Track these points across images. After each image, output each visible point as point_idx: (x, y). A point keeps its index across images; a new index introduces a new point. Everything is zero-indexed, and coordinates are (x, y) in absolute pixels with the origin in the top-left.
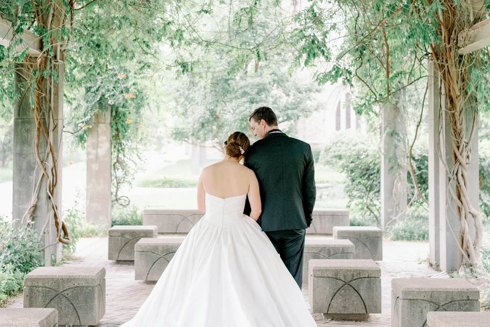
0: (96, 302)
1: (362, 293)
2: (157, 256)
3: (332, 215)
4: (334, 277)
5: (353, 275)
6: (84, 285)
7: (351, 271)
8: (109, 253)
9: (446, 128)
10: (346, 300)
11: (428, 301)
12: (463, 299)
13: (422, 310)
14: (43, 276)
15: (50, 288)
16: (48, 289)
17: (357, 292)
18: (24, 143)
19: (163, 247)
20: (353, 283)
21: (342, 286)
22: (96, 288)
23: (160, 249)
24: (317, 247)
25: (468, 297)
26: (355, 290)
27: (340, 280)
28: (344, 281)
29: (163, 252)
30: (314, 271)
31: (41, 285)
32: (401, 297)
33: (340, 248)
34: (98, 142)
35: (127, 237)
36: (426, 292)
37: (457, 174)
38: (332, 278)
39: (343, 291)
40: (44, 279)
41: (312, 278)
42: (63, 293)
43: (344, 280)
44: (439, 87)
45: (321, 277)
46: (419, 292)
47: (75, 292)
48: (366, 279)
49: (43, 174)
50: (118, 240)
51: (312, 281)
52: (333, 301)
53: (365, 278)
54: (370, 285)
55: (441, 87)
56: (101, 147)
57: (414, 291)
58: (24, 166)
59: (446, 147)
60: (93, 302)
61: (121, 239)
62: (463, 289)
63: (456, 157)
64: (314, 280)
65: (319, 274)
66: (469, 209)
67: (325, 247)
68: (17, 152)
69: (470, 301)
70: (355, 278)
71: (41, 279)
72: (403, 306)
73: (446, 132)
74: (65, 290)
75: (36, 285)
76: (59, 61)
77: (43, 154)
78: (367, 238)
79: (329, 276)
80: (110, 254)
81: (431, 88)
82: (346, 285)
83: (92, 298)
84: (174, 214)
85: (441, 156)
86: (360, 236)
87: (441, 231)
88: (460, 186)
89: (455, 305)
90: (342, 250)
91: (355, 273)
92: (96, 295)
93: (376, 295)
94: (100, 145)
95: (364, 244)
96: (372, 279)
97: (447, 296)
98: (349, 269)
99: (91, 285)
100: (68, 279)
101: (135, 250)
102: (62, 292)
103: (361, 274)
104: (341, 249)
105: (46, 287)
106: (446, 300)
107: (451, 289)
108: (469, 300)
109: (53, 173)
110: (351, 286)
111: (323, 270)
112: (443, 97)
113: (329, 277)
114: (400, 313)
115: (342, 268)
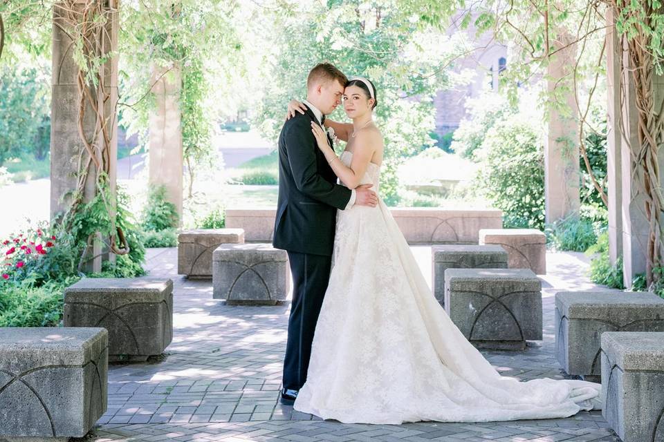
0: (160, 325)
1: (516, 313)
2: (243, 267)
3: (479, 218)
4: (478, 291)
5: (504, 289)
6: (144, 301)
7: (501, 283)
8: (179, 265)
9: (630, 97)
10: (494, 322)
11: (603, 321)
12: (652, 318)
13: (596, 333)
14: (89, 289)
15: (99, 306)
16: (96, 307)
17: (510, 312)
18: (65, 119)
19: (250, 255)
20: (505, 300)
21: (490, 304)
22: (160, 306)
23: (247, 257)
24: (457, 255)
25: (658, 315)
26: (507, 309)
27: (487, 295)
28: (491, 297)
29: (250, 262)
30: (451, 283)
31: (87, 301)
32: (567, 316)
33: (488, 255)
34: (165, 118)
35: (203, 243)
36: (600, 309)
37: (645, 158)
38: (476, 292)
39: (491, 310)
40: (90, 294)
41: (449, 293)
42: (116, 312)
43: (491, 295)
44: (621, 41)
45: (461, 291)
46: (592, 310)
47: (131, 310)
48: (522, 294)
49: (91, 159)
50: (191, 247)
51: (449, 296)
52: (477, 324)
53: (521, 292)
54: (527, 303)
55: (622, 42)
56: (168, 127)
57: (584, 308)
58: (66, 148)
59: (630, 122)
60: (155, 323)
61: (195, 247)
62: (651, 305)
63: (643, 136)
64: (451, 296)
65: (459, 287)
66: (661, 206)
67: (467, 255)
68: (57, 130)
69: (660, 321)
70: (506, 293)
71: (86, 293)
72: (570, 328)
73: (630, 101)
74: (119, 308)
75: (80, 301)
76: (112, 8)
77: (91, 133)
78: (525, 245)
79: (472, 289)
80: (180, 267)
81: (609, 43)
82: (495, 302)
83: (155, 318)
84: (266, 217)
85: (624, 135)
86: (516, 243)
87: (624, 234)
88: (649, 175)
89: (640, 327)
90: (491, 259)
91: (507, 286)
92: (160, 315)
93: (535, 316)
94: (168, 123)
95: (520, 252)
96: (529, 294)
97: (629, 313)
98: (499, 280)
99: (153, 301)
100: (123, 293)
101: (213, 259)
102: (114, 310)
103: (515, 287)
104: (489, 257)
105: (93, 304)
106: (628, 319)
107: (635, 305)
108: (659, 319)
109: (103, 158)
110: (501, 303)
111: (464, 282)
112: (626, 54)
113: (472, 292)
114: (567, 337)
115: (488, 280)
